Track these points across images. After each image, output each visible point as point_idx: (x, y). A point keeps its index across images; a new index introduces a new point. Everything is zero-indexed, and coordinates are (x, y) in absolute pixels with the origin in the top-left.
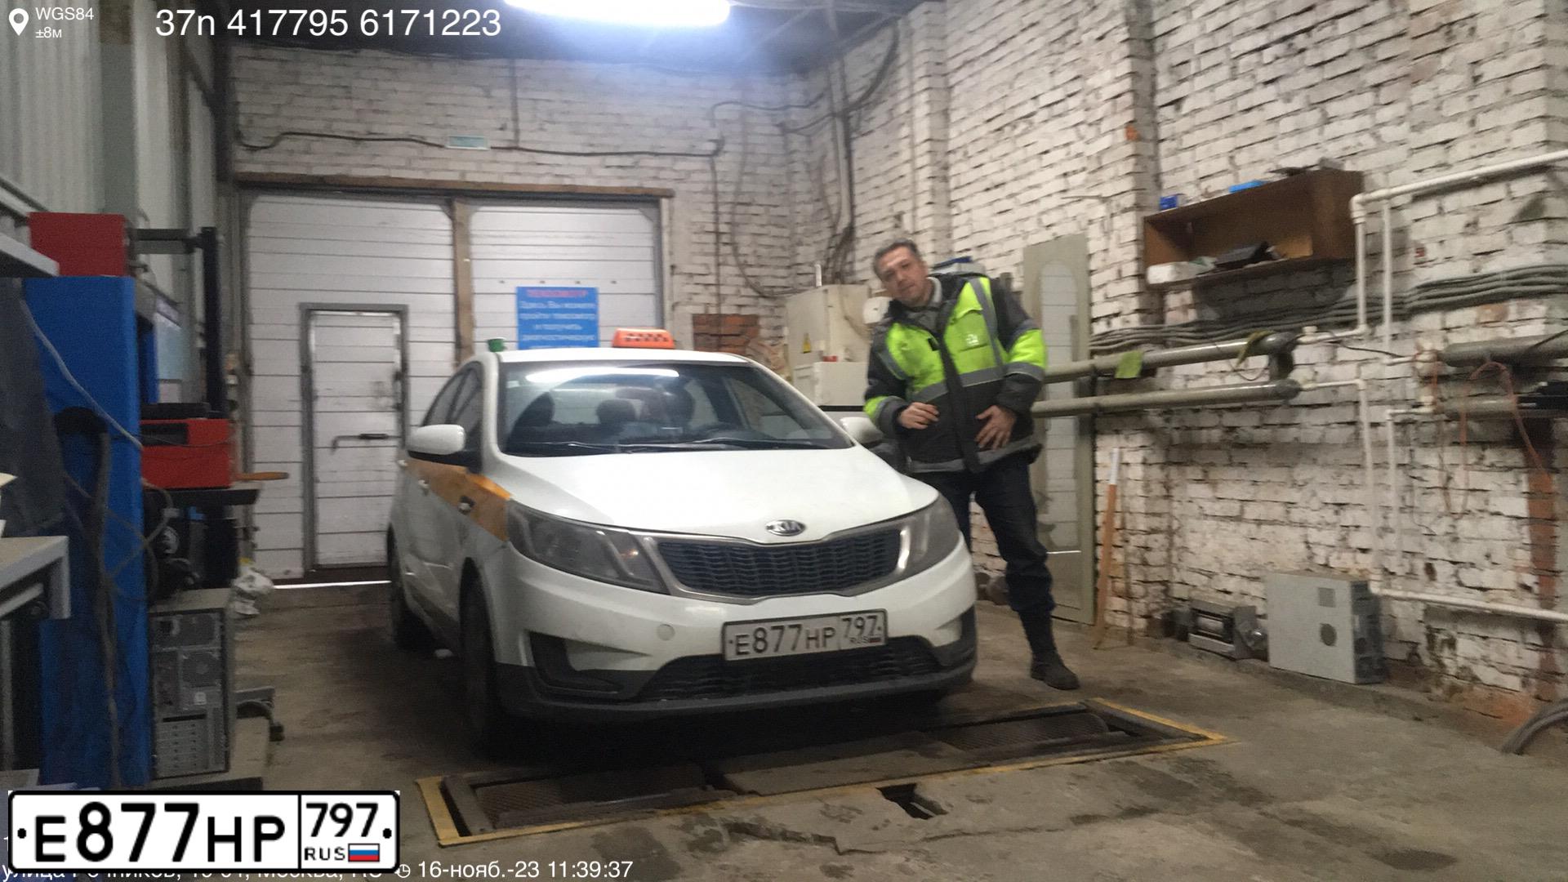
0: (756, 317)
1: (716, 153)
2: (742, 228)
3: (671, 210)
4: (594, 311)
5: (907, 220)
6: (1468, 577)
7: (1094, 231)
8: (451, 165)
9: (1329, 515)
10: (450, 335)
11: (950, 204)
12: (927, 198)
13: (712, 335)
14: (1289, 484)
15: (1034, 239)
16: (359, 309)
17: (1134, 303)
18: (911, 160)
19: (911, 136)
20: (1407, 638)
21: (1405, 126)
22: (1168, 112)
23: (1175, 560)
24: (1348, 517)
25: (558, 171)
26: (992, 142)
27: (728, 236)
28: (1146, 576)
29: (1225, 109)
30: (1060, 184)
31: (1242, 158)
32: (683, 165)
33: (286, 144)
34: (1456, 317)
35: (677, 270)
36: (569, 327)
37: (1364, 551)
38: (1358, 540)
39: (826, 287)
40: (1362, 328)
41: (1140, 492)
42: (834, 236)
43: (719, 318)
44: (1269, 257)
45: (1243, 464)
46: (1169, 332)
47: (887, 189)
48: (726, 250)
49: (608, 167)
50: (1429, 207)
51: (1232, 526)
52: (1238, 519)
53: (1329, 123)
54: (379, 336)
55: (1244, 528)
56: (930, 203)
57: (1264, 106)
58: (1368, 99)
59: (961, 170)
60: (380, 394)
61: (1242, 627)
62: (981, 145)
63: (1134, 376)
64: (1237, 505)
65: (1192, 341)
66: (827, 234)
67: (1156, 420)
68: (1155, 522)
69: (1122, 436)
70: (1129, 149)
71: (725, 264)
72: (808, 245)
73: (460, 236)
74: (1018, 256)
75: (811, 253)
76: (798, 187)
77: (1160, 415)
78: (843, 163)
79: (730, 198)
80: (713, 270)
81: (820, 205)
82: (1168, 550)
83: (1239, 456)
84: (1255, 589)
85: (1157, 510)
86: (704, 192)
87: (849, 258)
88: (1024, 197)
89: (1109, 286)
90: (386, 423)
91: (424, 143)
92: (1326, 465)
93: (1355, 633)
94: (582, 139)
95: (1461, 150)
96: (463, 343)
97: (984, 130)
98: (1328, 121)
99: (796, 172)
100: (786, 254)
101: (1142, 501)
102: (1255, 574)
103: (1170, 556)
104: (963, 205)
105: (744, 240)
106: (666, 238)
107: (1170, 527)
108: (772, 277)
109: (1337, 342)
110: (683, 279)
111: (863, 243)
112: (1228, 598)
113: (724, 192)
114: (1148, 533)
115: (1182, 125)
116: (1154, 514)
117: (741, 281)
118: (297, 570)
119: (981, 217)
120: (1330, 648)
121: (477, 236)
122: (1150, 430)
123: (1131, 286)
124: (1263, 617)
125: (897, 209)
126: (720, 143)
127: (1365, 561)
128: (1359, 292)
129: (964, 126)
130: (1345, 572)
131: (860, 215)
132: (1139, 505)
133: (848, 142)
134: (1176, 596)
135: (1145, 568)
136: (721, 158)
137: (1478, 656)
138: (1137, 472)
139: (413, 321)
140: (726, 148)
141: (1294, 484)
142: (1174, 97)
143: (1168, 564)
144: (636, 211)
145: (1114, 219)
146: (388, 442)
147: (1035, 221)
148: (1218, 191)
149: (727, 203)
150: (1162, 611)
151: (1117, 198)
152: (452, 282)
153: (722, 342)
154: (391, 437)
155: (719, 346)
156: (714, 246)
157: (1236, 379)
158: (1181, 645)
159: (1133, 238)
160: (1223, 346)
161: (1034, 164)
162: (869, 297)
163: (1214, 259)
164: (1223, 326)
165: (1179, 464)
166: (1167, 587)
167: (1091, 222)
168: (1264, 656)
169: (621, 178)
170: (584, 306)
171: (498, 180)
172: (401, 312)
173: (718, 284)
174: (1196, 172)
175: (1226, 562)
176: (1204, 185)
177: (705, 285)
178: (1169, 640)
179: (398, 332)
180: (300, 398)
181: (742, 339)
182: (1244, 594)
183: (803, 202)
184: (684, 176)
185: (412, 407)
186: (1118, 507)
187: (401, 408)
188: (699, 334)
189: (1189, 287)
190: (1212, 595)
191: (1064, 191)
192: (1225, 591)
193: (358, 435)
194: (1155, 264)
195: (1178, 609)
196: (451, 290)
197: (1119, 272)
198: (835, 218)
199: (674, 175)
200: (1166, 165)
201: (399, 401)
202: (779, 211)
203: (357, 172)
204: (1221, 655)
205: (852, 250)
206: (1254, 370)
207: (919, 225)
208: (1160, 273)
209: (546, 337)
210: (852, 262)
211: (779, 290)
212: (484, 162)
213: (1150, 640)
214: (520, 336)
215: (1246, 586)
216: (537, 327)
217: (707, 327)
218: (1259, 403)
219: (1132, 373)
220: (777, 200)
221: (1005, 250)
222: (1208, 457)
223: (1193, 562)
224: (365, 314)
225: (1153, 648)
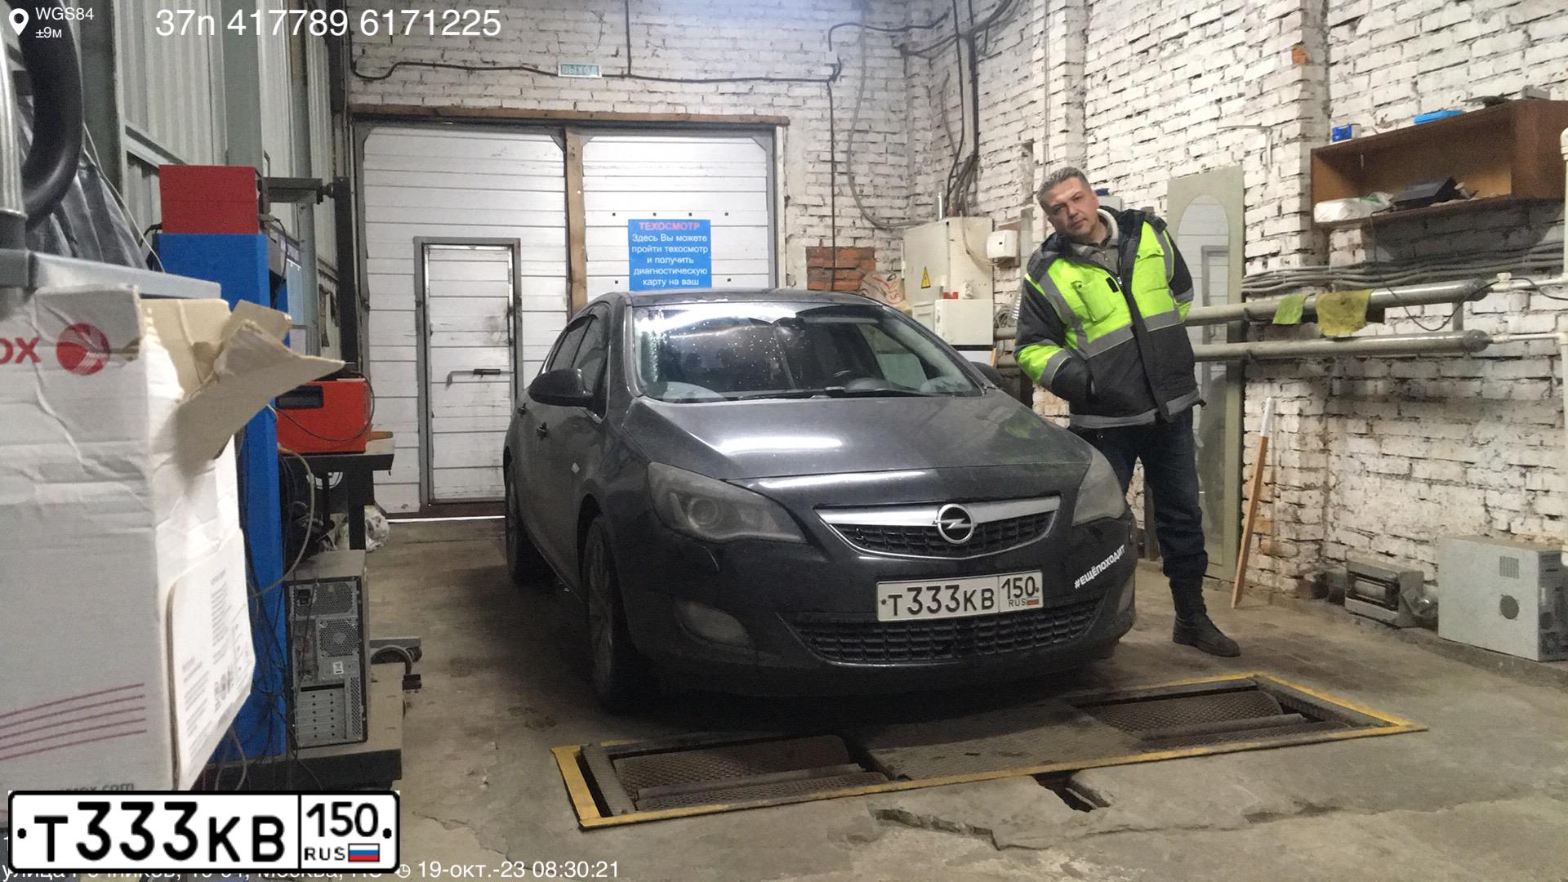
0: (872, 250)
1: (833, 78)
2: (858, 157)
3: (786, 138)
4: (708, 244)
5: (1038, 148)
7: (1252, 163)
8: (564, 94)
9: (1514, 478)
10: (562, 269)
11: (1086, 132)
12: (1062, 125)
13: (826, 269)
14: (1469, 441)
15: (1178, 171)
16: (473, 243)
17: (1296, 242)
18: (1045, 85)
19: (1046, 59)
22: (1341, 32)
23: (1330, 518)
24: (1536, 481)
25: (670, 99)
27: (844, 165)
28: (1298, 535)
30: (1214, 111)
31: (1427, 84)
32: (799, 91)
33: (400, 74)
35: (790, 202)
36: (681, 260)
37: (1552, 518)
38: (1545, 506)
39: (947, 220)
40: (1566, 276)
41: (1295, 445)
42: (956, 164)
43: (835, 251)
44: (1457, 195)
45: (1416, 419)
46: (1333, 273)
47: (1016, 115)
48: (841, 180)
49: (723, 94)
51: (1398, 484)
52: (1408, 477)
53: (1532, 46)
54: (492, 270)
55: (1412, 488)
56: (1063, 131)
57: (1454, 27)
59: (1099, 96)
60: (493, 329)
61: (1407, 594)
63: (1295, 322)
64: (1407, 462)
65: (1361, 285)
66: (948, 163)
67: (1316, 369)
68: (1311, 478)
69: (1276, 386)
70: (1295, 74)
71: (841, 194)
72: (928, 174)
73: (572, 164)
74: (1162, 189)
75: (931, 183)
76: (917, 113)
77: (1319, 363)
78: (968, 88)
79: (847, 125)
80: (829, 201)
81: (942, 132)
82: (1324, 508)
83: (1410, 410)
84: (1424, 553)
85: (1313, 464)
86: (822, 119)
87: (972, 188)
88: (1169, 126)
89: (1266, 223)
90: (500, 358)
91: (536, 71)
92: (1512, 423)
93: (1540, 606)
94: (696, 65)
96: (576, 276)
97: (1126, 52)
98: (1532, 44)
99: (917, 97)
100: (904, 184)
101: (1297, 455)
102: (1423, 536)
103: (1324, 515)
104: (1101, 134)
105: (861, 171)
106: (780, 167)
107: (1326, 483)
108: (887, 209)
109: (1532, 290)
110: (797, 210)
111: (987, 172)
112: (1390, 560)
113: (840, 120)
114: (1301, 489)
115: (1357, 47)
116: (1309, 469)
117: (857, 212)
118: (415, 506)
119: (1121, 146)
120: (1513, 621)
121: (589, 167)
122: (1310, 380)
123: (1294, 223)
124: (1434, 583)
125: (1026, 137)
126: (838, 67)
127: (1555, 529)
129: (1103, 49)
130: (1530, 539)
131: (984, 144)
132: (1293, 459)
133: (973, 65)
134: (1331, 556)
135: (1297, 527)
136: (838, 83)
138: (1293, 424)
139: (525, 255)
140: (843, 72)
141: (1474, 443)
142: (1349, 16)
143: (1323, 522)
144: (750, 140)
145: (1276, 150)
146: (501, 378)
147: (1182, 150)
148: (1397, 121)
149: (844, 131)
150: (1315, 573)
151: (1279, 127)
152: (564, 214)
153: (837, 276)
154: (505, 373)
155: (834, 280)
156: (830, 176)
157: (1411, 327)
158: (1336, 608)
159: (1298, 172)
160: (1401, 291)
161: (1182, 90)
162: (993, 230)
163: (1391, 196)
164: (1396, 269)
165: (1339, 416)
166: (1321, 545)
167: (1248, 153)
168: (1432, 625)
169: (735, 105)
170: (696, 238)
171: (610, 109)
172: (513, 246)
173: (833, 216)
174: (1372, 99)
175: (1390, 523)
176: (1381, 113)
177: (820, 216)
178: (1321, 603)
179: (511, 266)
180: (415, 333)
181: (857, 272)
182: (1408, 558)
183: (923, 129)
184: (800, 102)
185: (525, 343)
186: (1269, 460)
187: (514, 343)
188: (813, 268)
189: (1359, 225)
190: (1372, 557)
191: (1217, 119)
192: (1388, 554)
193: (473, 370)
194: (1322, 200)
195: (1333, 571)
196: (563, 222)
197: (1280, 208)
198: (958, 146)
199: (790, 102)
200: (1336, 91)
201: (512, 336)
202: (896, 138)
203: (471, 103)
204: (1382, 622)
205: (976, 180)
206: (1432, 318)
207: (1051, 155)
208: (1329, 211)
209: (658, 271)
210: (976, 192)
211: (896, 221)
212: (596, 90)
213: (1300, 602)
214: (631, 270)
215: (1411, 548)
216: (649, 260)
217: (822, 260)
218: (1437, 355)
219: (1293, 319)
220: (896, 127)
221: (1147, 181)
222: (1374, 409)
223: (1354, 523)
224: (478, 248)
225: (1303, 611)
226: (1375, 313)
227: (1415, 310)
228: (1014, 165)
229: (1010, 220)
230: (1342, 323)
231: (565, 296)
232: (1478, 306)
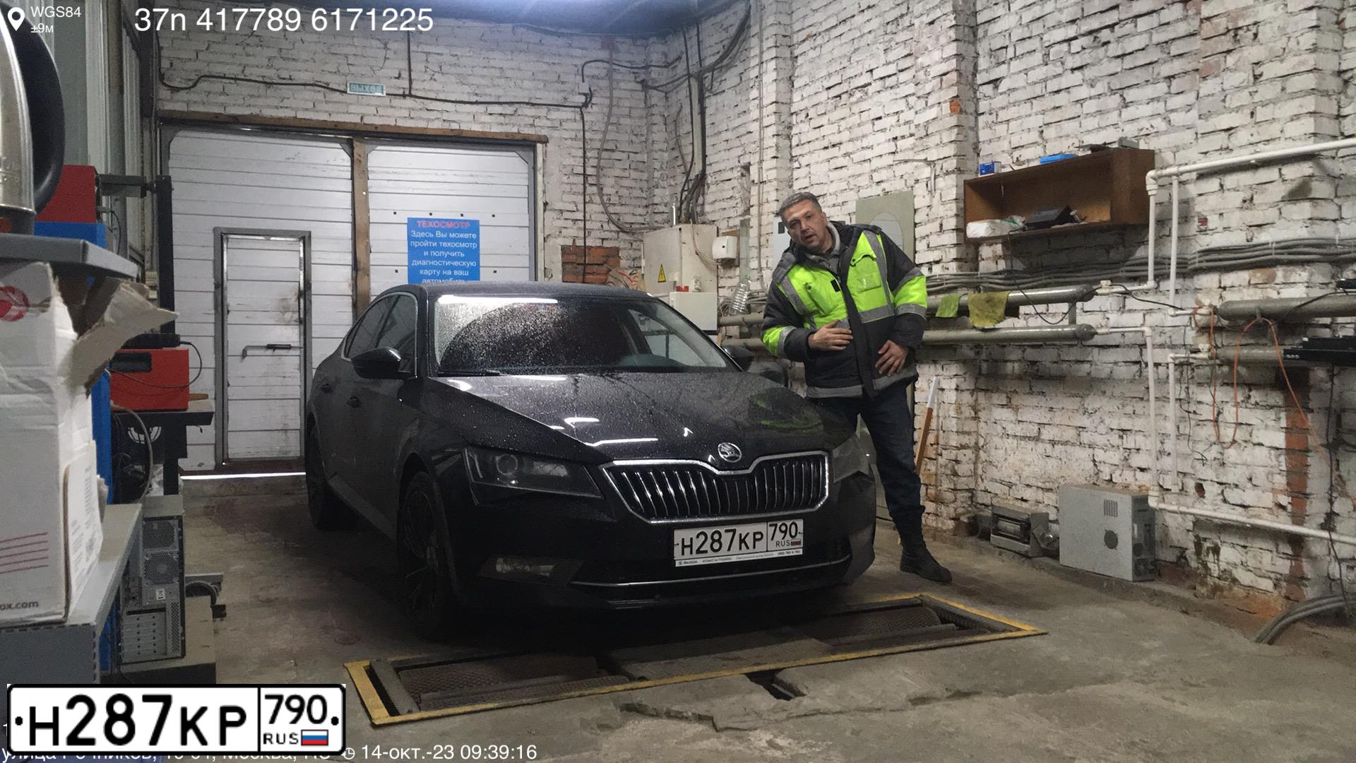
0: (617, 249)
1: (585, 105)
2: (605, 172)
4: (477, 241)
5: (754, 170)
6: (1233, 496)
7: (920, 190)
8: (352, 109)
9: (1114, 439)
10: (348, 259)
11: (792, 159)
12: (772, 152)
13: (578, 264)
14: (1081, 411)
15: (865, 193)
16: (268, 234)
17: (953, 253)
18: (760, 119)
19: (760, 98)
20: (1176, 544)
21: (1194, 113)
22: (988, 90)
23: (980, 472)
24: (1130, 442)
25: (445, 116)
26: (830, 107)
27: (594, 178)
28: (955, 485)
29: (1038, 90)
30: (891, 147)
31: (1050, 133)
32: (556, 115)
33: (203, 85)
34: (1230, 279)
35: (548, 207)
36: (453, 254)
37: (1142, 470)
38: (1137, 460)
39: (680, 226)
40: (1151, 284)
41: (952, 413)
42: (687, 181)
43: (586, 249)
44: (1072, 219)
45: (1043, 393)
46: (981, 278)
47: (737, 143)
48: (592, 190)
49: (491, 114)
50: (1213, 184)
51: (1031, 444)
52: (1037, 439)
53: (1127, 107)
54: (285, 259)
55: (1040, 447)
56: (774, 157)
57: (1070, 90)
58: (1162, 87)
59: (802, 130)
60: (285, 310)
61: (1037, 531)
62: (821, 109)
63: (951, 316)
64: (1036, 427)
65: (1003, 287)
66: (681, 179)
67: (968, 352)
68: (965, 440)
69: (939, 367)
70: (953, 121)
71: (591, 202)
72: (664, 188)
73: (358, 171)
74: (852, 207)
75: (667, 195)
76: (655, 137)
77: (971, 349)
78: (697, 118)
79: (598, 145)
80: (581, 207)
81: (676, 153)
82: (975, 463)
83: (1039, 386)
84: (1050, 499)
85: (966, 429)
86: (575, 139)
87: (701, 200)
88: (857, 157)
89: (931, 237)
90: (291, 335)
91: (328, 88)
92: (1112, 396)
93: (1133, 539)
94: (467, 89)
95: (1242, 137)
96: (361, 265)
97: (823, 96)
98: (1126, 105)
99: (655, 124)
100: (644, 195)
101: (954, 421)
102: (1048, 485)
103: (976, 469)
104: (804, 161)
105: (608, 183)
106: (540, 178)
107: (977, 443)
108: (631, 215)
109: (1127, 294)
110: (554, 215)
111: (713, 188)
112: (1024, 505)
113: (591, 140)
114: (958, 448)
115: (999, 101)
116: (964, 433)
117: (604, 218)
118: (211, 464)
119: (820, 171)
120: (1114, 550)
121: (373, 172)
122: (964, 362)
123: (951, 238)
124: (1056, 521)
125: (744, 161)
126: (589, 96)
127: (1144, 479)
128: (1150, 251)
129: (806, 92)
130: (1127, 487)
131: (711, 164)
132: (952, 424)
133: (702, 100)
134: (981, 502)
135: (954, 478)
136: (589, 109)
137: (1238, 562)
138: (951, 396)
139: (315, 245)
140: (594, 100)
141: (1085, 412)
142: (992, 78)
143: (974, 475)
144: (514, 154)
145: (939, 180)
146: (292, 352)
147: (867, 177)
148: (1028, 161)
149: (594, 149)
150: (967, 516)
151: (941, 162)
152: (350, 212)
153: (588, 271)
154: (295, 348)
155: (584, 274)
156: (582, 187)
157: (1039, 321)
158: (983, 543)
159: (954, 197)
160: (1029, 293)
161: (868, 128)
162: (718, 236)
163: (1023, 219)
164: (1029, 276)
165: (986, 391)
166: (973, 494)
167: (917, 181)
168: (1055, 555)
169: (502, 124)
170: (466, 236)
171: (393, 123)
172: (305, 238)
173: (585, 220)
174: (1010, 142)
175: (1024, 474)
176: (1016, 154)
177: (573, 220)
178: (971, 540)
179: (302, 255)
180: (213, 311)
181: (604, 268)
182: (1038, 502)
183: (661, 150)
184: (557, 124)
185: (314, 321)
186: (934, 425)
187: (304, 322)
188: (568, 263)
189: (1000, 241)
190: (1011, 502)
191: (894, 153)
192: (1022, 500)
193: (266, 345)
194: (972, 221)
195: (981, 513)
196: (350, 219)
197: (941, 225)
198: (689, 165)
199: (549, 123)
200: (984, 135)
201: (302, 316)
202: (639, 157)
203: (268, 113)
204: (1018, 553)
205: (703, 194)
206: (1054, 314)
207: (765, 176)
208: (978, 229)
209: (433, 263)
210: (703, 204)
211: (638, 226)
212: (380, 106)
213: (958, 539)
214: (410, 261)
215: (1040, 495)
216: (426, 253)
217: (575, 257)
218: (1058, 343)
219: (950, 313)
220: (637, 148)
221: (840, 201)
222: (1011, 385)
223: (996, 474)
224: (273, 238)
225: (961, 546)
226: (1012, 310)
227: (1041, 308)
228: (735, 183)
229: (731, 228)
230: (987, 317)
231: (350, 282)
232: (1088, 305)
